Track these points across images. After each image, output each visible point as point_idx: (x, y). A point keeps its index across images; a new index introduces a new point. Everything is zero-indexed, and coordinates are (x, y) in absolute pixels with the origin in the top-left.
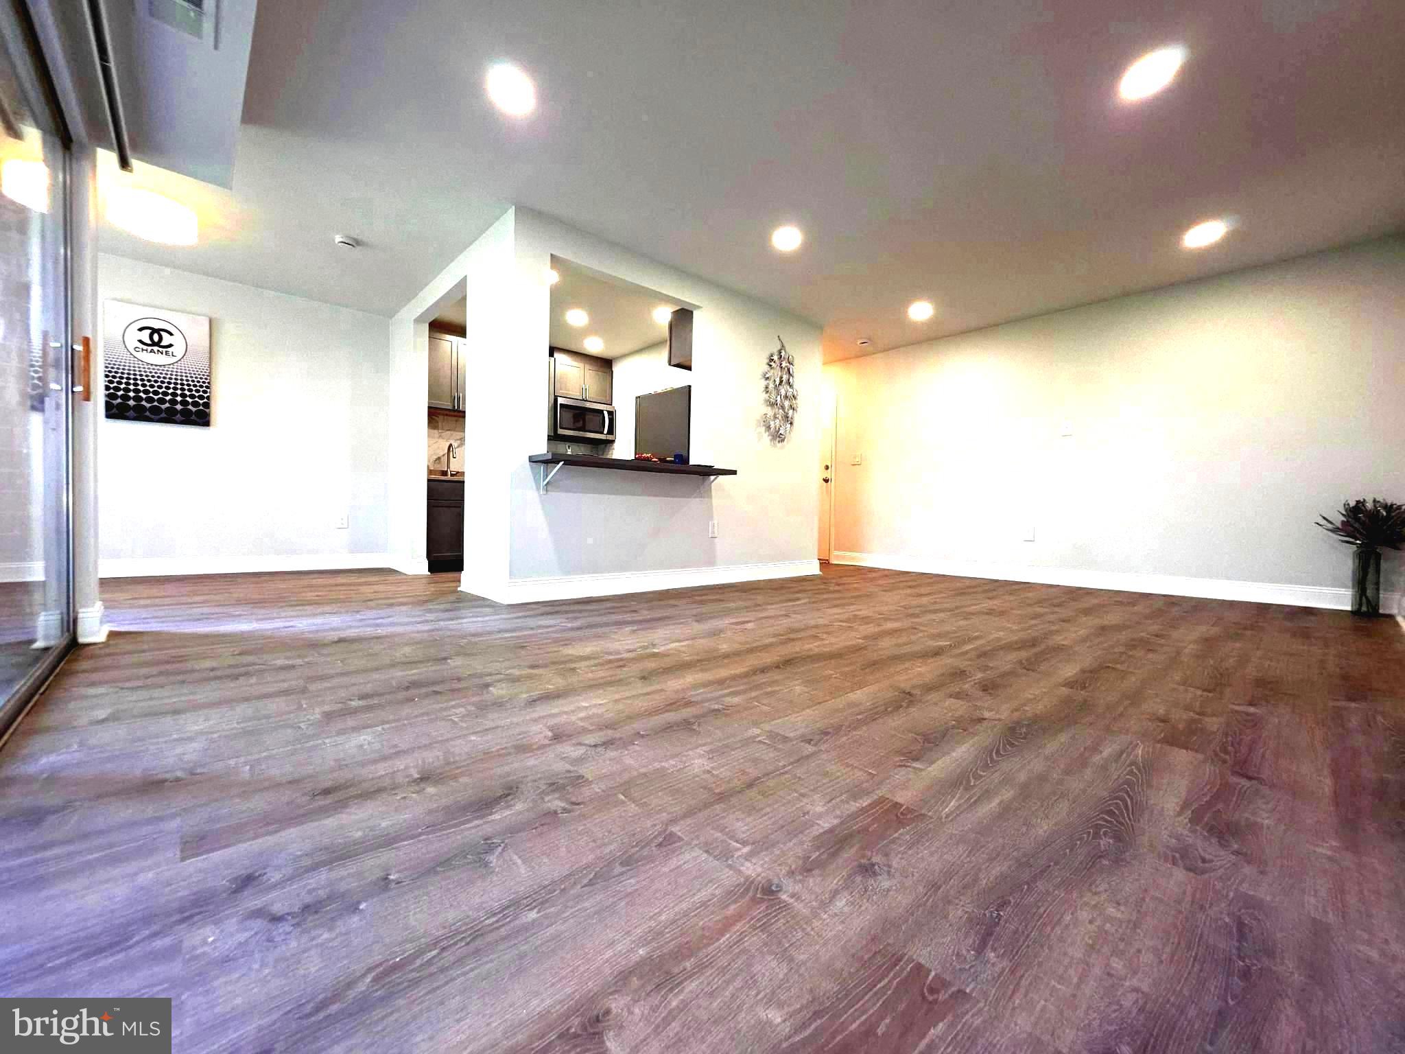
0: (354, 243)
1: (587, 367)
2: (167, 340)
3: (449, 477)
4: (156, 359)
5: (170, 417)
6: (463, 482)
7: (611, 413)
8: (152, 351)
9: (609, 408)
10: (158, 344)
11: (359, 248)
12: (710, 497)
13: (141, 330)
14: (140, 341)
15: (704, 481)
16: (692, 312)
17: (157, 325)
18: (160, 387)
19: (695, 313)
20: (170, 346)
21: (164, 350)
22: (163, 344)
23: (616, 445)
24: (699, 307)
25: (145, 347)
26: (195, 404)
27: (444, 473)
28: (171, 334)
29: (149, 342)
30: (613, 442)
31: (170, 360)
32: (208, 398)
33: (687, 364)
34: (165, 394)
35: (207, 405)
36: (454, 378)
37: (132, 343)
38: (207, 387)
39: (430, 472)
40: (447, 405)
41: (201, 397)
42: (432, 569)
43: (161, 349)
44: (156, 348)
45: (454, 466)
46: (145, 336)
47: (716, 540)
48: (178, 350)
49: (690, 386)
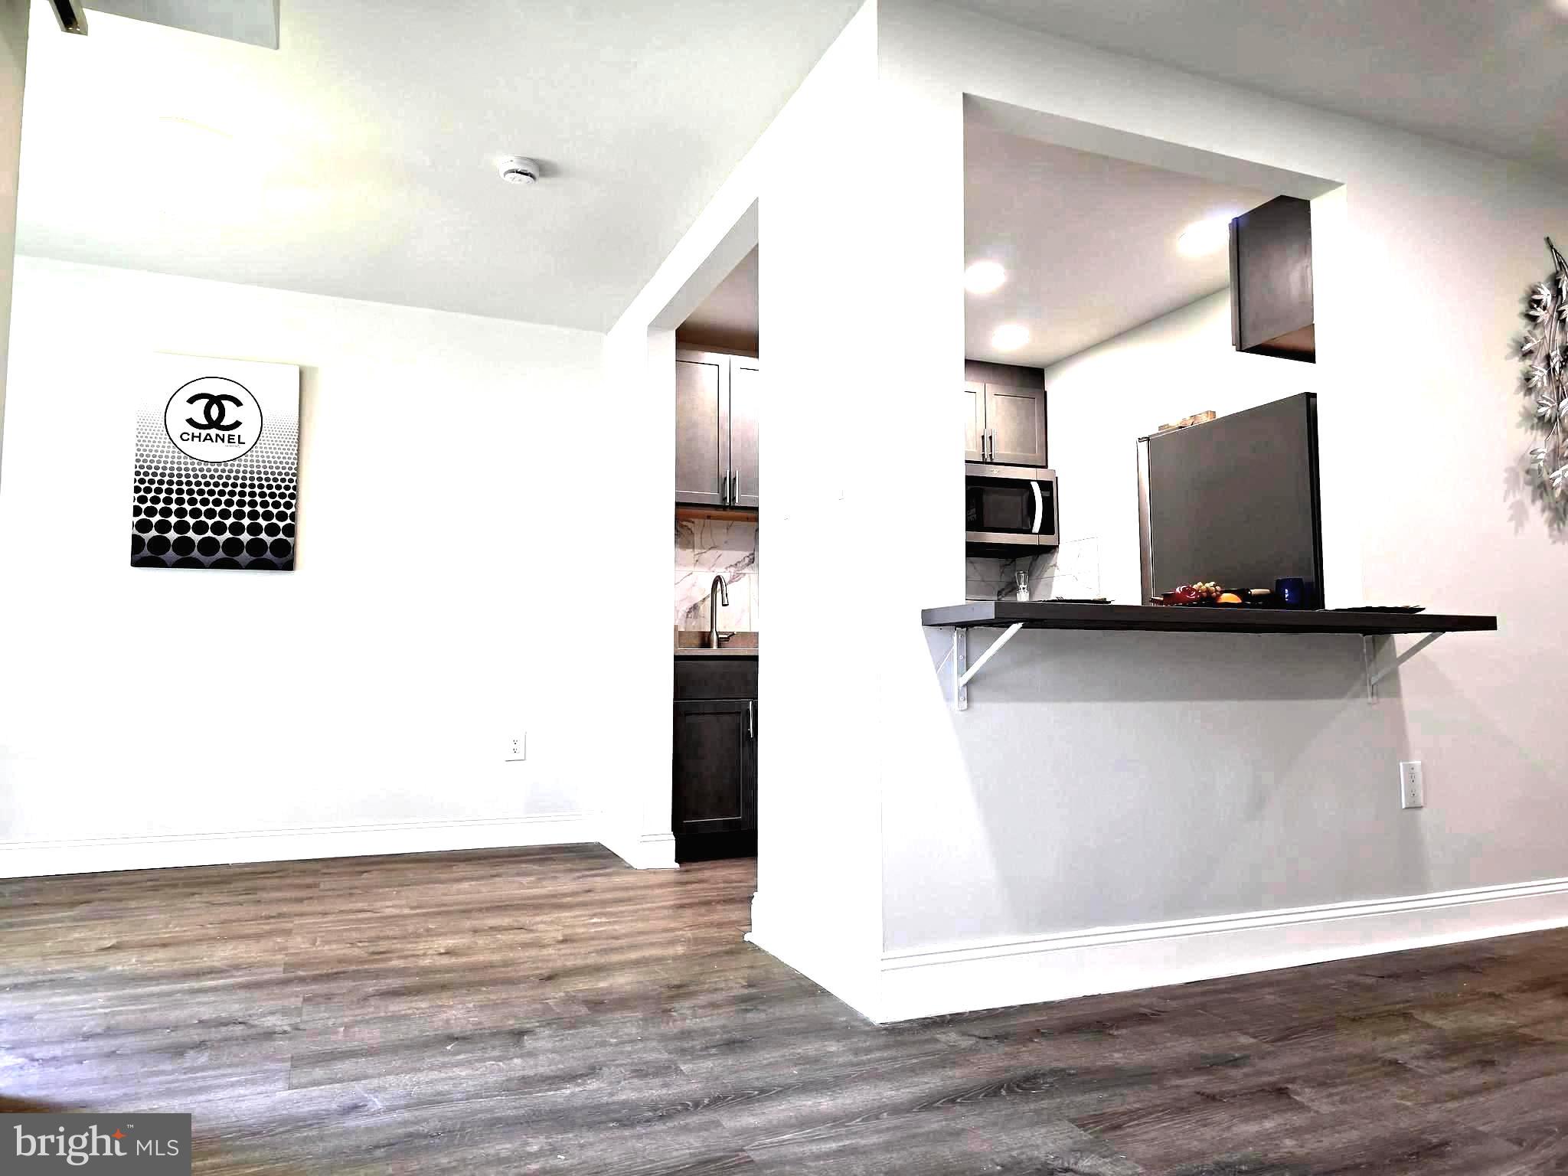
0: (537, 170)
1: (991, 389)
2: (232, 413)
3: (714, 650)
4: (213, 451)
5: (229, 558)
6: (755, 658)
7: (1047, 487)
8: (208, 438)
9: (1042, 475)
10: (215, 424)
11: (541, 181)
12: (1396, 693)
13: (191, 401)
14: (191, 421)
15: (1375, 647)
16: (1306, 204)
17: (216, 389)
18: (217, 503)
19: (1314, 205)
20: (237, 424)
21: (227, 433)
22: (226, 422)
23: (1061, 557)
24: (1331, 185)
25: (197, 432)
26: (272, 530)
27: (705, 640)
28: (238, 403)
29: (205, 422)
30: (1052, 549)
31: (235, 451)
32: (293, 517)
33: (1297, 342)
34: (225, 514)
35: (290, 531)
36: (724, 439)
37: (178, 426)
38: (292, 496)
39: (680, 637)
40: (709, 494)
41: (282, 516)
42: (684, 855)
43: (221, 433)
44: (213, 432)
45: (727, 622)
46: (197, 412)
47: (1423, 814)
48: (248, 432)
49: (1310, 397)
